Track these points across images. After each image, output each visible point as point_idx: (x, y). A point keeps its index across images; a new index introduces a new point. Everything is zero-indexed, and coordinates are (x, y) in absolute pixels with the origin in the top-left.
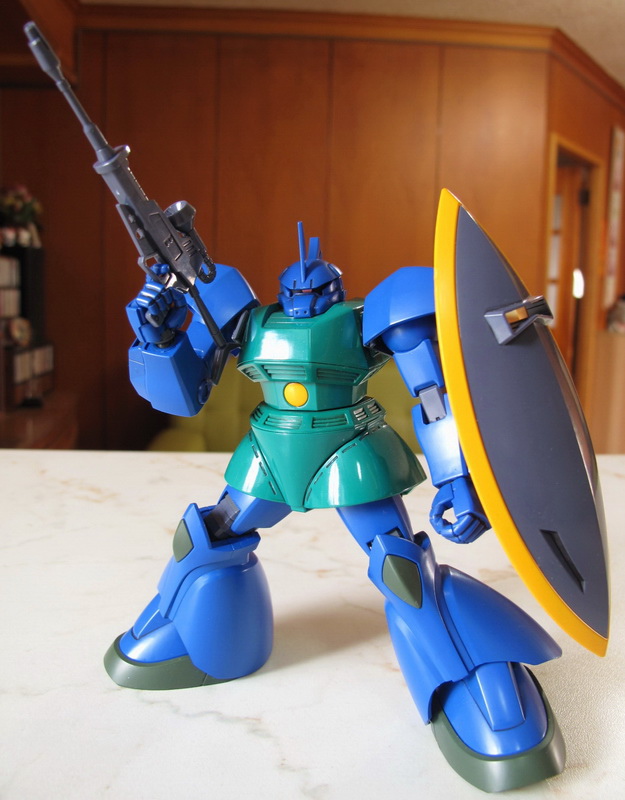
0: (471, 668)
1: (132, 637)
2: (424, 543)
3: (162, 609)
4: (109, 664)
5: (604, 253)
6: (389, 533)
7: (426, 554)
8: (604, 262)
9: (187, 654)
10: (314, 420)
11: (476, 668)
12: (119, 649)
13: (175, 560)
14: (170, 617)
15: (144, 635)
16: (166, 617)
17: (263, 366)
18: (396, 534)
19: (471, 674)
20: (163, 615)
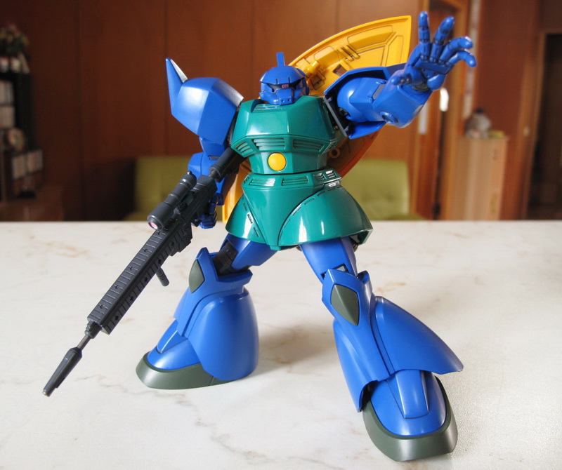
0: (392, 372)
1: (157, 353)
2: (365, 277)
3: (179, 330)
4: (140, 372)
5: (463, 77)
6: (335, 268)
7: (366, 286)
8: (463, 84)
9: (200, 362)
10: (283, 180)
11: (396, 372)
12: (147, 361)
13: (190, 291)
14: (186, 335)
15: (166, 350)
16: (183, 335)
17: (253, 140)
18: (342, 269)
19: (392, 376)
20: (181, 335)
